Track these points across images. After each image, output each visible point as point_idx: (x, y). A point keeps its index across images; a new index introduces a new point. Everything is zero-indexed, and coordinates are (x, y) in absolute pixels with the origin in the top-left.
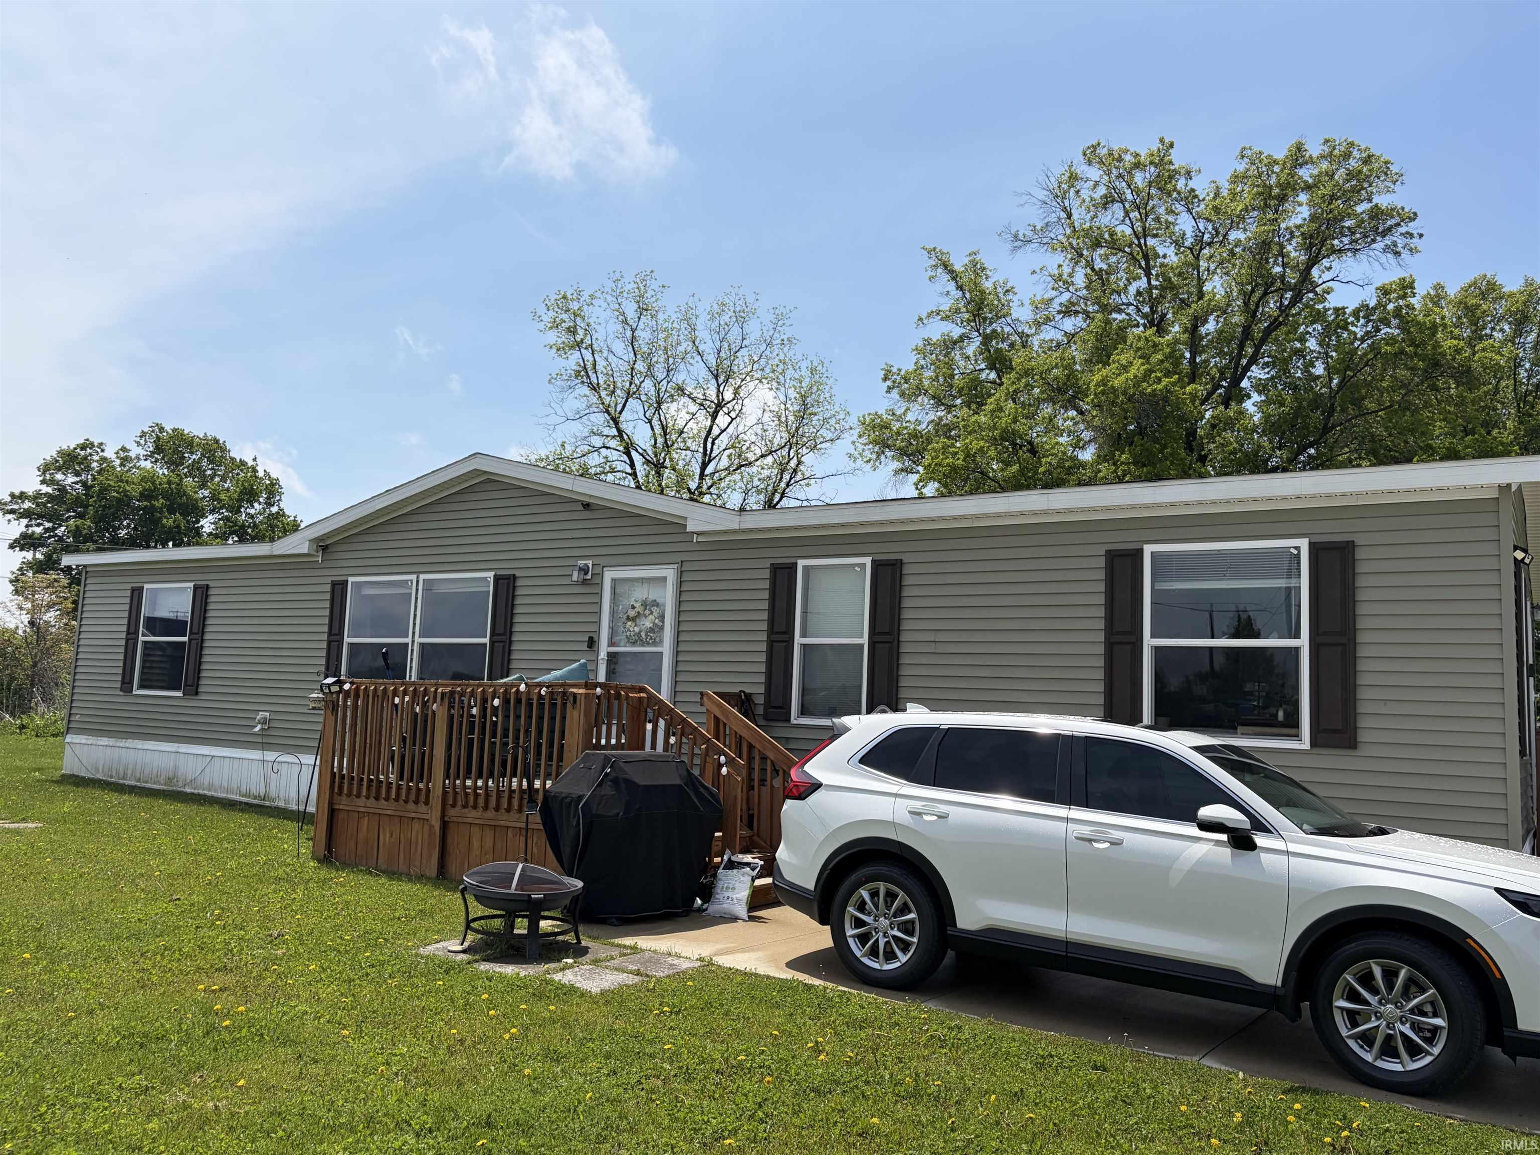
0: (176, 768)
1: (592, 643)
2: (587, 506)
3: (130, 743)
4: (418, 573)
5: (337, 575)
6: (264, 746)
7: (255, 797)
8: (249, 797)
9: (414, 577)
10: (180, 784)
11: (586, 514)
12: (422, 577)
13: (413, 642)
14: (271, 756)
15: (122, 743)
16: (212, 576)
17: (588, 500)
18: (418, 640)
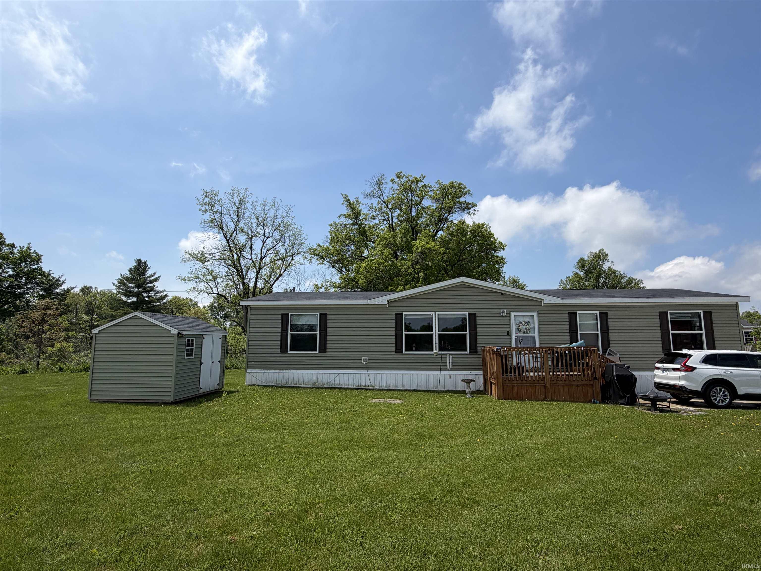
0: (318, 379)
1: (509, 333)
2: (502, 294)
3: (288, 371)
4: (435, 312)
5: (398, 312)
6: (367, 369)
7: (363, 386)
8: (360, 386)
9: (434, 313)
10: (321, 384)
11: (502, 296)
12: (437, 313)
13: (436, 333)
14: (370, 372)
15: (284, 371)
16: (329, 311)
17: (502, 292)
18: (437, 332)
